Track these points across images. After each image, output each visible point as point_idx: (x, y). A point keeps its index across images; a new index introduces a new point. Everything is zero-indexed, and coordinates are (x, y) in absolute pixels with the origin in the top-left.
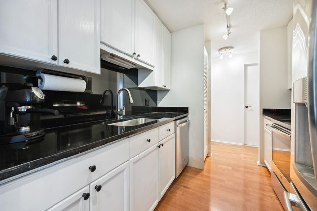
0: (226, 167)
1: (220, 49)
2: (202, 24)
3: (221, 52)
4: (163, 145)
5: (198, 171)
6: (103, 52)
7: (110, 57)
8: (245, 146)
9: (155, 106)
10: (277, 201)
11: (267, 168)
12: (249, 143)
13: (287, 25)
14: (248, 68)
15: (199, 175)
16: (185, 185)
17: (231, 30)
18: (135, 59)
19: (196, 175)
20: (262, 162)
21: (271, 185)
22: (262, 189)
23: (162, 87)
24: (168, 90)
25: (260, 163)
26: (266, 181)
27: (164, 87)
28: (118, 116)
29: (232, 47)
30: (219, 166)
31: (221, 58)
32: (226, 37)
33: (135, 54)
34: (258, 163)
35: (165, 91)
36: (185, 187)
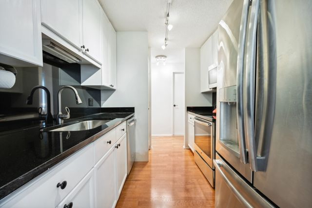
0: (164, 155)
1: (157, 57)
2: (146, 31)
3: (158, 60)
4: (119, 145)
5: (145, 164)
6: (45, 38)
7: (48, 46)
8: (174, 136)
9: (99, 107)
10: (199, 170)
11: (190, 149)
12: (177, 134)
13: (200, 48)
14: (175, 75)
15: (146, 167)
16: (136, 179)
17: (168, 42)
18: (83, 53)
19: (143, 168)
20: (187, 145)
21: (193, 161)
22: (187, 165)
23: (109, 86)
24: (114, 90)
25: (186, 147)
26: (190, 158)
27: (111, 87)
28: (60, 120)
29: (166, 57)
30: (160, 155)
31: (158, 64)
32: (164, 47)
33: (84, 47)
34: (184, 147)
35: (110, 90)
36: (136, 180)
